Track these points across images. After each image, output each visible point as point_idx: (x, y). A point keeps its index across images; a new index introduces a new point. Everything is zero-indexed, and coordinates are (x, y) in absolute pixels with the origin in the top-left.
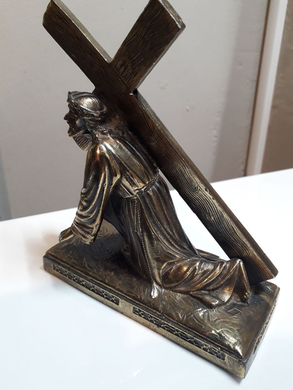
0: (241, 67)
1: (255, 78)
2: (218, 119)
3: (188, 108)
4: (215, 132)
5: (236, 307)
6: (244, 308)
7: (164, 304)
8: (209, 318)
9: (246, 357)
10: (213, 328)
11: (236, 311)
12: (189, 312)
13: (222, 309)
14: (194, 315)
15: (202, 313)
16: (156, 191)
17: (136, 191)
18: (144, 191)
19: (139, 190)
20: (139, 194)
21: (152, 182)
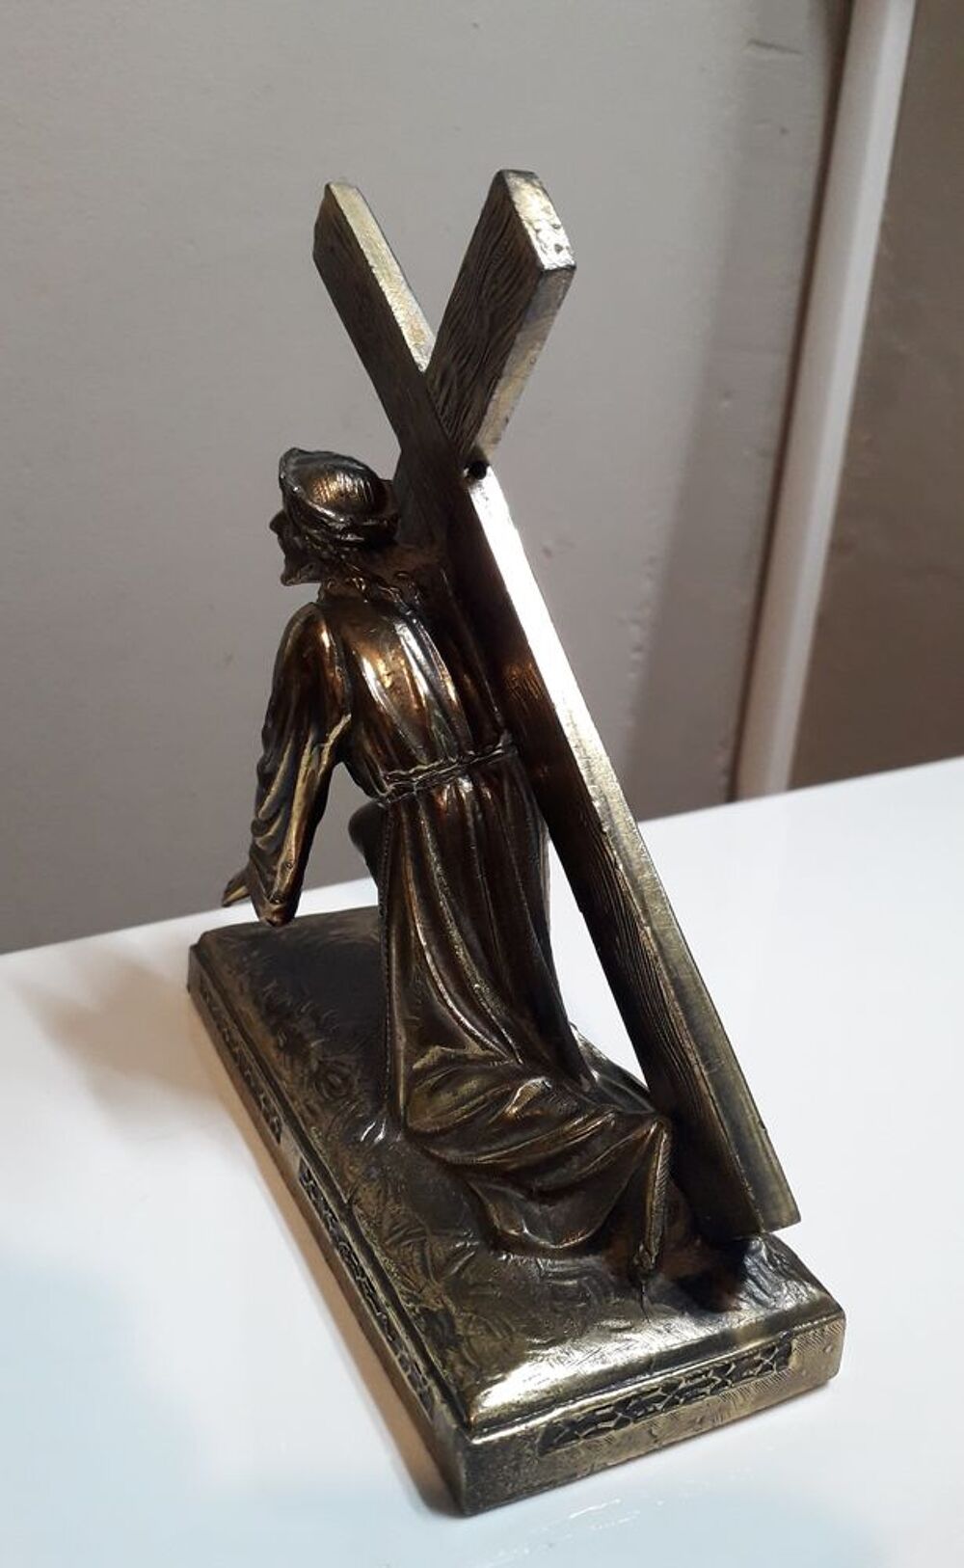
2: (648, 587)
3: (549, 542)
4: (637, 634)
5: (594, 1282)
6: (618, 1299)
7: (373, 1176)
8: (462, 1269)
9: (485, 1430)
10: (447, 1299)
11: (579, 1292)
12: (420, 1225)
13: (533, 1265)
14: (425, 1240)
15: (458, 1246)
16: (462, 798)
17: (392, 779)
18: (417, 785)
19: (401, 778)
20: (401, 794)
21: (454, 764)
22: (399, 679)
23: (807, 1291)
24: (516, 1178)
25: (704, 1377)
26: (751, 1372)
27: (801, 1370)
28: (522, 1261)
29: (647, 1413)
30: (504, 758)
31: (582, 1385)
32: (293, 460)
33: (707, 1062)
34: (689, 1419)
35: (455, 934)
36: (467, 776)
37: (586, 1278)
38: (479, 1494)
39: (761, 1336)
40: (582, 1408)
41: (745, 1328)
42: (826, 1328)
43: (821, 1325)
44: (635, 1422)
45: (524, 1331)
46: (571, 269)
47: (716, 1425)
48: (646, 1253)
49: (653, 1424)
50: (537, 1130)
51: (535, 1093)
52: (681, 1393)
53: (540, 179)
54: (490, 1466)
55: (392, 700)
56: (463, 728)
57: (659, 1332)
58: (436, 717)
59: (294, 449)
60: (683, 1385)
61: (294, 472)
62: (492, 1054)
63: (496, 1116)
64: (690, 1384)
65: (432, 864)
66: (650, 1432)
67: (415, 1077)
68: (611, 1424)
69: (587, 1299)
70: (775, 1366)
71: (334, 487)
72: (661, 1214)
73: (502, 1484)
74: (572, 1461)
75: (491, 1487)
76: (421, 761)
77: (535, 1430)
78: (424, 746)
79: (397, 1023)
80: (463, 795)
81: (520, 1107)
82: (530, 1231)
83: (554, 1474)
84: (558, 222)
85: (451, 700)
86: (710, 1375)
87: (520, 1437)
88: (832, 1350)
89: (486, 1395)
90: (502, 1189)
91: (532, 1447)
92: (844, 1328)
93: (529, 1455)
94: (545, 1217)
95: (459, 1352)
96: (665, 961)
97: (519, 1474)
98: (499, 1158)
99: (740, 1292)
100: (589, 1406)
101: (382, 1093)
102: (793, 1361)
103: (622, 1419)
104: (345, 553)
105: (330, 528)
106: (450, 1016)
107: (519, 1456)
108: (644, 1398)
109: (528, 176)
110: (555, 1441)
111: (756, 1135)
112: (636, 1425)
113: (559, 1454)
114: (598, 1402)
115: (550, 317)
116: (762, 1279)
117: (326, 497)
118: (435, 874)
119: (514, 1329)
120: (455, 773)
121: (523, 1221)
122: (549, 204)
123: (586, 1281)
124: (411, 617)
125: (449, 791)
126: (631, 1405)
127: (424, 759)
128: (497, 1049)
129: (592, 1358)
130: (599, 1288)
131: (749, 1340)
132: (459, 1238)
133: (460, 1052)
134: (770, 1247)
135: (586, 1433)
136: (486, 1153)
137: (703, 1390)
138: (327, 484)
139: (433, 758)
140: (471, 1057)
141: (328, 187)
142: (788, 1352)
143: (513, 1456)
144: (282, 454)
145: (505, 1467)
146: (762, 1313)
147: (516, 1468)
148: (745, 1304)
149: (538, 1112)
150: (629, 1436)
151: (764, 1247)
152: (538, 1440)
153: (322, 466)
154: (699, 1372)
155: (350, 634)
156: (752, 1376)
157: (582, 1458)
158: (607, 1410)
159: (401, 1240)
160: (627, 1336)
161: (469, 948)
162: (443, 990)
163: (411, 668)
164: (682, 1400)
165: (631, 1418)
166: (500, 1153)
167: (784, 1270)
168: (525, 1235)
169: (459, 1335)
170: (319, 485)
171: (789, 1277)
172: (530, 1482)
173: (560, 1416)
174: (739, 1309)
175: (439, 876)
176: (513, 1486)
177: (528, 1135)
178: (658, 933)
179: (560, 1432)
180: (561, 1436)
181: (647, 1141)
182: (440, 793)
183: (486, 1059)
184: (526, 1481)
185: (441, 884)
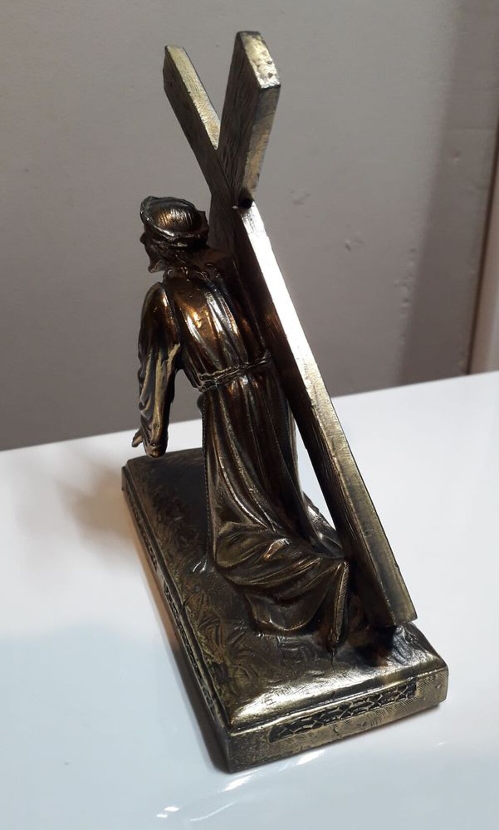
0: (456, 159)
1: (487, 182)
2: (412, 264)
3: (348, 242)
4: (405, 292)
5: (307, 649)
6: (319, 659)
7: (197, 591)
8: (236, 641)
9: (239, 729)
10: (226, 658)
11: (297, 655)
12: (218, 618)
13: (275, 639)
14: (219, 626)
15: (235, 629)
16: (242, 388)
17: (204, 378)
18: (217, 382)
19: (208, 378)
20: (209, 387)
21: (237, 369)
22: (205, 323)
23: (426, 655)
24: (269, 592)
25: (364, 701)
26: (393, 699)
27: (423, 698)
28: (269, 637)
29: (331, 721)
30: (266, 365)
31: (294, 705)
32: (149, 203)
33: (366, 531)
34: (356, 724)
35: (239, 462)
36: (245, 376)
37: (302, 647)
38: (237, 761)
39: (398, 680)
40: (293, 718)
41: (389, 675)
42: (437, 675)
43: (434, 674)
44: (325, 725)
45: (265, 675)
46: (278, 87)
47: (373, 726)
48: (334, 634)
49: (335, 726)
50: (280, 567)
51: (280, 547)
52: (351, 710)
53: (262, 35)
54: (242, 748)
55: (201, 335)
56: (242, 349)
57: (340, 677)
58: (226, 344)
59: (149, 197)
60: (352, 706)
61: (149, 210)
62: (259, 526)
63: (258, 560)
64: (356, 705)
65: (226, 424)
66: (334, 730)
67: (221, 538)
68: (311, 726)
69: (301, 659)
70: (406, 696)
71: (169, 217)
72: (342, 613)
73: (249, 757)
74: (290, 745)
75: (243, 758)
76: (218, 368)
77: (266, 730)
78: (220, 360)
79: (212, 509)
80: (242, 386)
81: (271, 554)
82: (273, 622)
83: (279, 751)
84: (271, 60)
85: (235, 333)
86: (368, 700)
87: (258, 733)
88: (441, 687)
89: (240, 710)
90: (262, 598)
91: (265, 738)
92: (448, 676)
93: (263, 742)
94: (283, 614)
95: (228, 686)
96: (344, 476)
97: (259, 752)
98: (259, 582)
99: (388, 656)
100: (298, 716)
101: (206, 546)
102: (418, 693)
103: (317, 723)
104: (178, 254)
105: (167, 240)
106: (237, 506)
107: (258, 742)
108: (329, 713)
109: (255, 34)
110: (279, 734)
111: (393, 571)
112: (325, 727)
113: (281, 742)
114: (302, 715)
115: (271, 116)
116: (401, 650)
117: (165, 223)
118: (228, 430)
119: (259, 675)
120: (238, 374)
121: (270, 616)
122: (266, 49)
123: (302, 649)
124: (214, 288)
125: (235, 384)
126: (322, 716)
127: (220, 367)
128: (261, 523)
129: (301, 691)
130: (309, 653)
131: (391, 682)
132: (236, 624)
133: (243, 524)
134: (407, 631)
135: (297, 730)
136: (254, 579)
137: (365, 708)
138: (166, 216)
139: (225, 366)
140: (248, 527)
141: (166, 48)
142: (415, 688)
143: (255, 743)
144: (142, 200)
145: (251, 748)
146: (399, 667)
147: (257, 749)
148: (390, 662)
149: (281, 557)
150: (322, 732)
151: (404, 631)
152: (268, 734)
153: (163, 206)
154: (361, 699)
155: (178, 298)
156: (393, 701)
157: (295, 744)
158: (308, 719)
159: (207, 625)
160: (322, 679)
161: (247, 469)
162: (233, 492)
163: (212, 316)
164: (352, 714)
165: (322, 723)
166: (260, 579)
167: (414, 644)
168: (270, 623)
169: (230, 678)
170: (161, 216)
171: (417, 647)
172: (266, 756)
173: (281, 722)
174: (386, 665)
175: (230, 431)
176: (256, 758)
177: (274, 570)
178: (341, 461)
179: (282, 730)
180: (282, 732)
181: (336, 573)
182: (230, 385)
183: (256, 529)
184: (263, 755)
185: (231, 435)
